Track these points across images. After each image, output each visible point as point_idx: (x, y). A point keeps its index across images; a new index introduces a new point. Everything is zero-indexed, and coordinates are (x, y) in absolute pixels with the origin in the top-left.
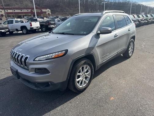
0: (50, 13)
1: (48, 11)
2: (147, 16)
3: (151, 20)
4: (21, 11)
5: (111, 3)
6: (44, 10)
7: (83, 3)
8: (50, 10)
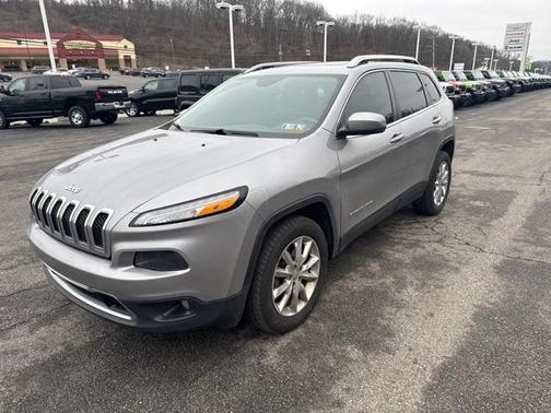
0: (133, 57)
1: (126, 47)
2: (470, 78)
3: (484, 90)
4: (19, 42)
5: (354, 26)
6: (106, 44)
7: (258, 23)
8: (131, 46)
